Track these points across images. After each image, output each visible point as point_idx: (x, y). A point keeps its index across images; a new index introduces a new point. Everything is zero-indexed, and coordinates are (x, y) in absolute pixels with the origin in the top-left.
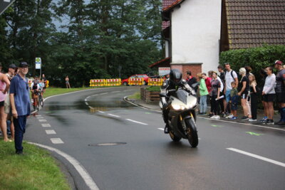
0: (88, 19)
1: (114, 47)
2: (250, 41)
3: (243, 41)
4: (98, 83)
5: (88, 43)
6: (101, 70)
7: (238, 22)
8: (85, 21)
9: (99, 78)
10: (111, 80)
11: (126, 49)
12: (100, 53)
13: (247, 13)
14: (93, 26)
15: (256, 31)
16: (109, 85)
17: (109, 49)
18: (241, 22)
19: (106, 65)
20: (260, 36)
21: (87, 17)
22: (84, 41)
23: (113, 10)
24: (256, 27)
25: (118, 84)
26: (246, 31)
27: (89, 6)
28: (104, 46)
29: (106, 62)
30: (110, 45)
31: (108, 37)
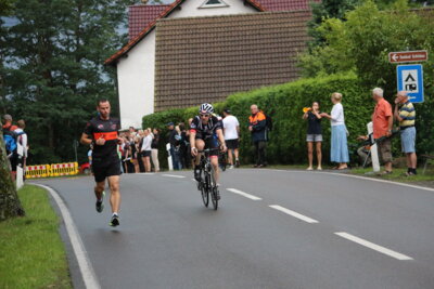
0: (15, 54)
1: (62, 106)
2: (176, 102)
3: (168, 103)
4: (36, 172)
5: (15, 99)
6: (42, 149)
7: (166, 83)
8: (8, 58)
9: (39, 164)
10: (61, 166)
11: (84, 109)
12: (38, 119)
13: (176, 72)
14: (23, 68)
15: (183, 92)
16: (57, 174)
17: (52, 111)
18: (169, 83)
19: (51, 139)
20: (188, 97)
21: (11, 51)
22: (8, 97)
23: (61, 36)
24: (184, 87)
25: (72, 173)
26: (173, 93)
27: (14, 30)
28: (43, 105)
29: (51, 133)
30: (54, 103)
31: (49, 89)
